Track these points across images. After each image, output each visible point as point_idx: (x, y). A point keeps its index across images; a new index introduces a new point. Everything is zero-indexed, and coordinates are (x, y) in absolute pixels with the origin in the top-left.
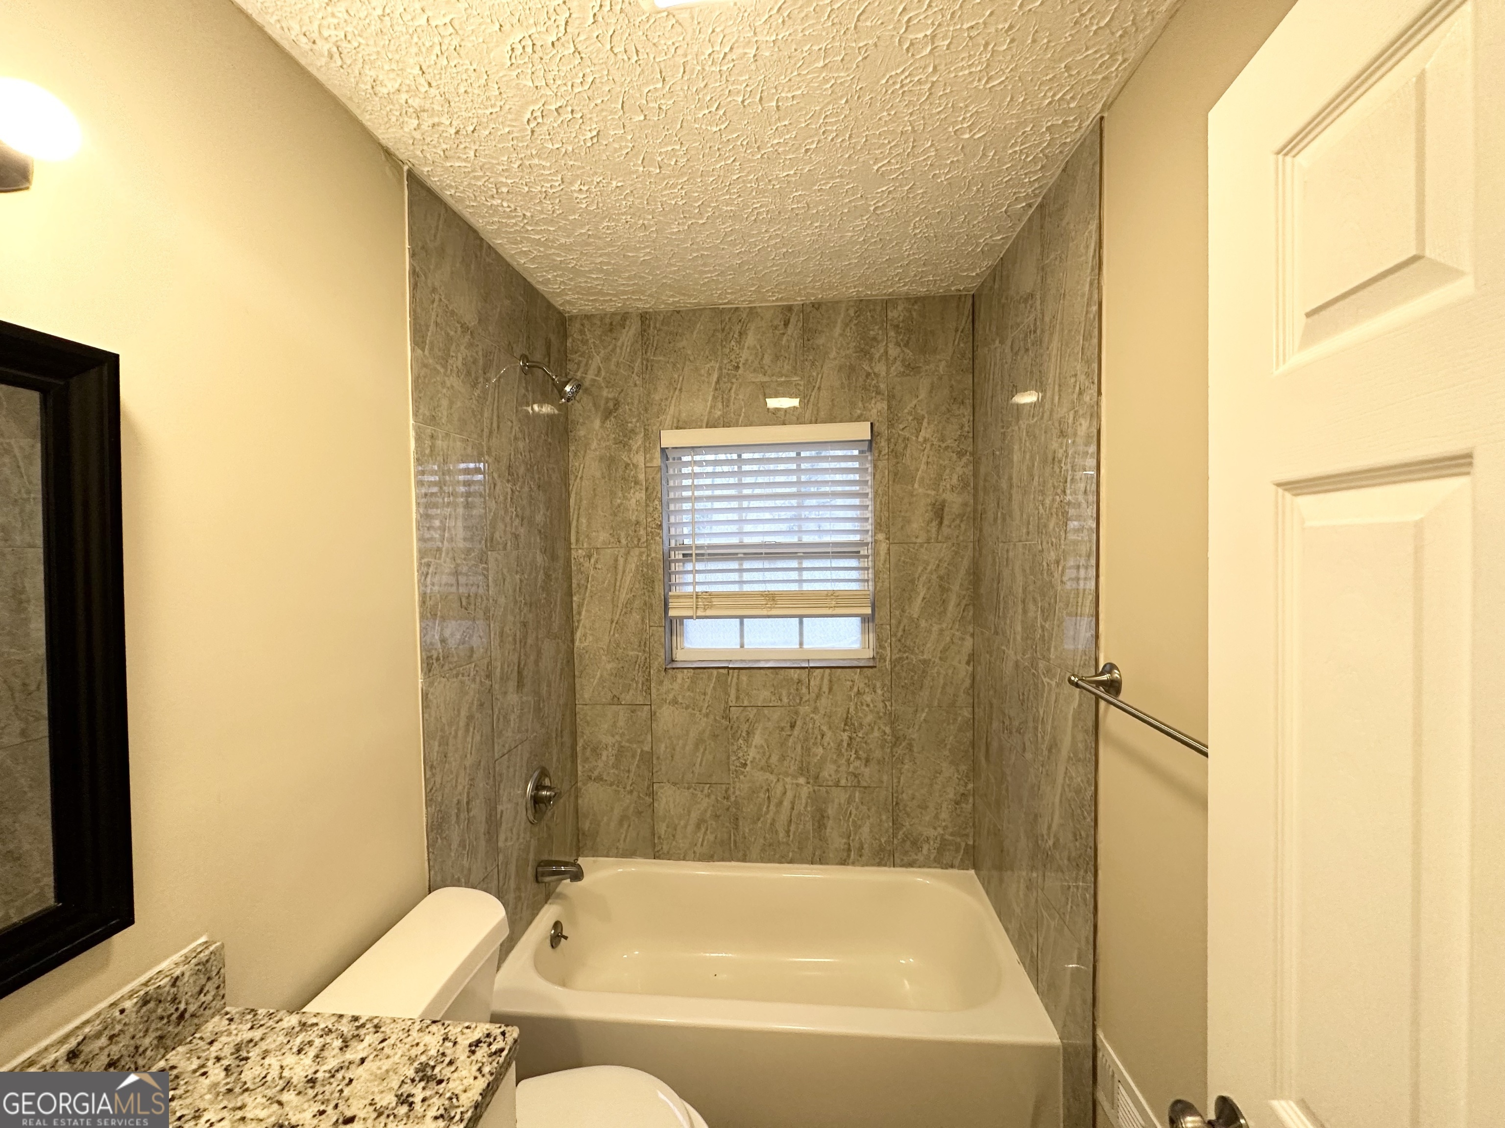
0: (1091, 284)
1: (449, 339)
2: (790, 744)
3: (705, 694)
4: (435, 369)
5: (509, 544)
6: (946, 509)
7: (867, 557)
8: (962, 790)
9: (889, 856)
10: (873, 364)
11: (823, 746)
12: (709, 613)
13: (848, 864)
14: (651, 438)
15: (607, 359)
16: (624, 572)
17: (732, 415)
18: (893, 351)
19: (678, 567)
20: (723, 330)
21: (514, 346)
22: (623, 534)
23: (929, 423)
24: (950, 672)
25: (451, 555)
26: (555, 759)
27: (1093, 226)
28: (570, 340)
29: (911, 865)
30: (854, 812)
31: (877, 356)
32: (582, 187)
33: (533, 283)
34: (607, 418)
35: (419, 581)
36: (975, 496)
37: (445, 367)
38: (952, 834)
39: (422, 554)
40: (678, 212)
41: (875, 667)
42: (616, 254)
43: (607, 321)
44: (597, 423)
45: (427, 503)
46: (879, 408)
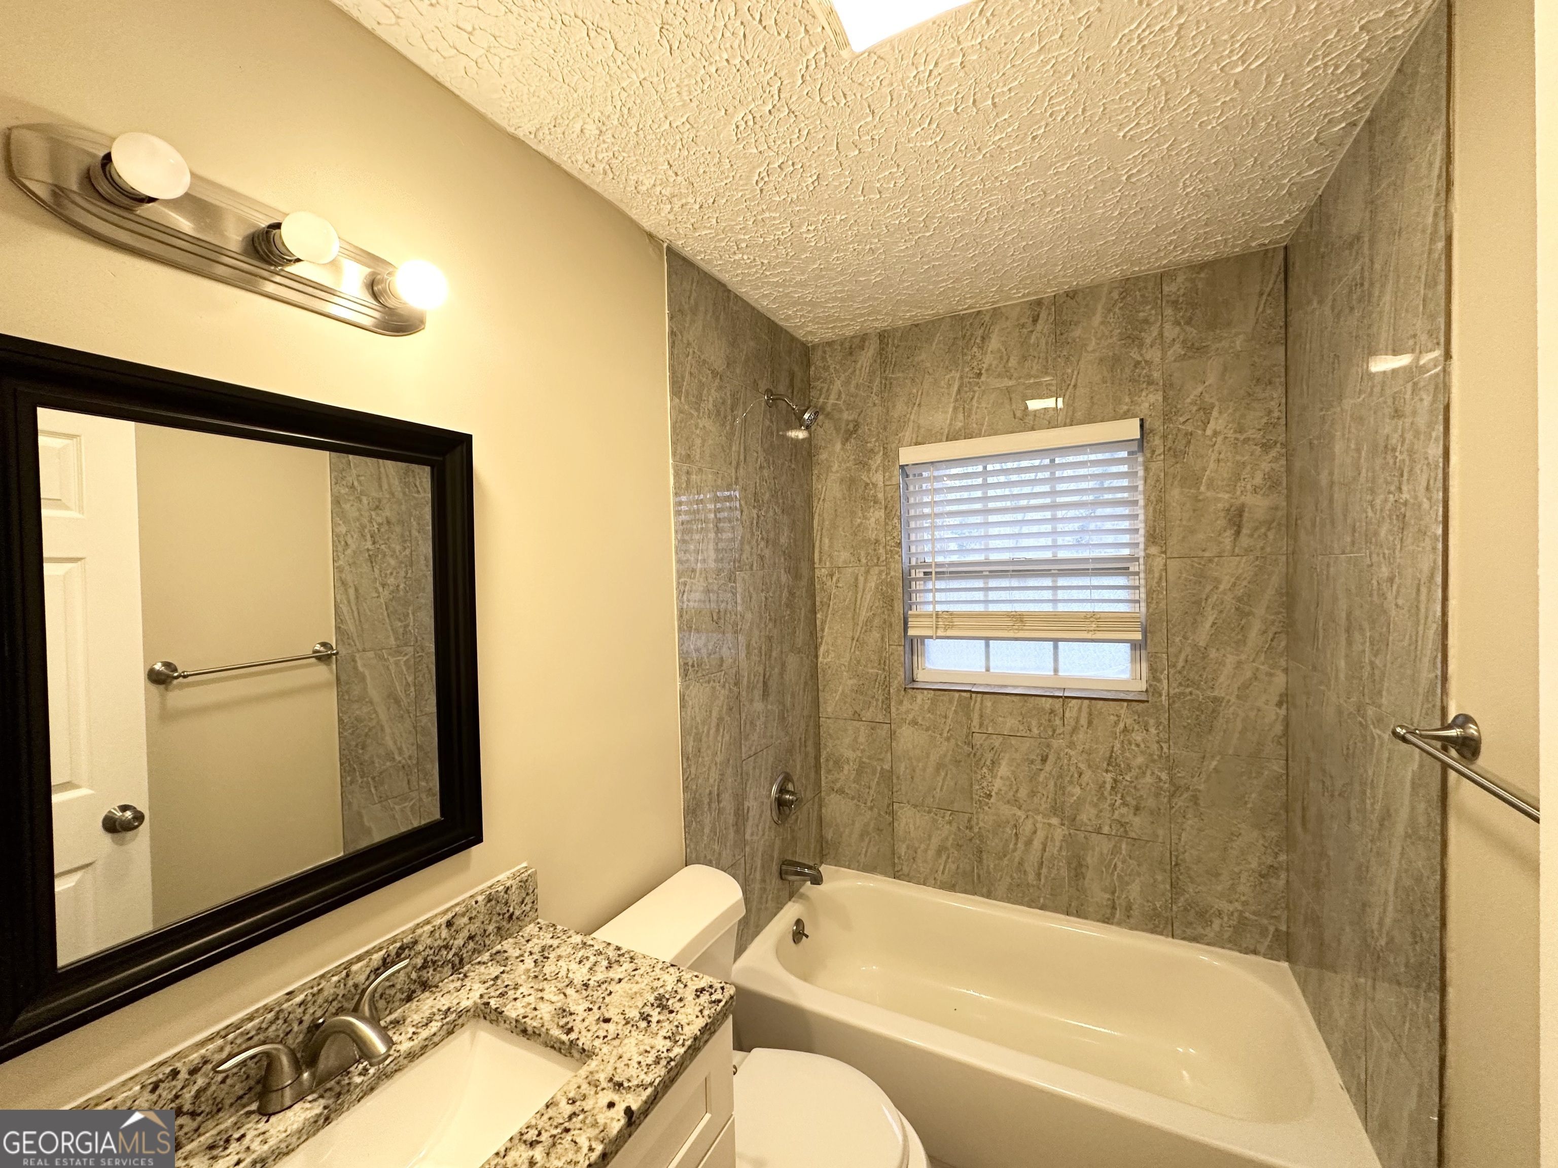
0: (1436, 215)
1: (702, 385)
2: (1041, 780)
3: (946, 717)
4: (691, 414)
5: (755, 565)
6: (1246, 514)
7: (1137, 574)
8: (1270, 861)
9: (1166, 923)
10: (1144, 351)
11: (1081, 785)
12: (949, 633)
13: (1112, 924)
14: (890, 456)
15: (847, 383)
16: (864, 590)
17: (975, 425)
18: (1171, 332)
19: (920, 585)
20: (964, 337)
21: (759, 383)
22: (863, 553)
23: (1220, 413)
24: (1252, 714)
25: (703, 575)
26: (798, 767)
27: (1439, 136)
28: (813, 368)
29: (1195, 939)
30: (1120, 865)
31: (1148, 341)
32: (809, 228)
33: (777, 321)
34: (847, 440)
35: (678, 598)
36: (1288, 497)
37: (698, 410)
38: (1254, 913)
39: (680, 575)
40: (904, 230)
41: (1148, 701)
42: (848, 281)
43: (847, 345)
44: (838, 446)
45: (685, 530)
46: (1152, 401)
